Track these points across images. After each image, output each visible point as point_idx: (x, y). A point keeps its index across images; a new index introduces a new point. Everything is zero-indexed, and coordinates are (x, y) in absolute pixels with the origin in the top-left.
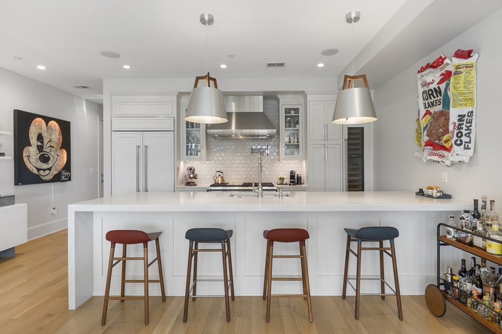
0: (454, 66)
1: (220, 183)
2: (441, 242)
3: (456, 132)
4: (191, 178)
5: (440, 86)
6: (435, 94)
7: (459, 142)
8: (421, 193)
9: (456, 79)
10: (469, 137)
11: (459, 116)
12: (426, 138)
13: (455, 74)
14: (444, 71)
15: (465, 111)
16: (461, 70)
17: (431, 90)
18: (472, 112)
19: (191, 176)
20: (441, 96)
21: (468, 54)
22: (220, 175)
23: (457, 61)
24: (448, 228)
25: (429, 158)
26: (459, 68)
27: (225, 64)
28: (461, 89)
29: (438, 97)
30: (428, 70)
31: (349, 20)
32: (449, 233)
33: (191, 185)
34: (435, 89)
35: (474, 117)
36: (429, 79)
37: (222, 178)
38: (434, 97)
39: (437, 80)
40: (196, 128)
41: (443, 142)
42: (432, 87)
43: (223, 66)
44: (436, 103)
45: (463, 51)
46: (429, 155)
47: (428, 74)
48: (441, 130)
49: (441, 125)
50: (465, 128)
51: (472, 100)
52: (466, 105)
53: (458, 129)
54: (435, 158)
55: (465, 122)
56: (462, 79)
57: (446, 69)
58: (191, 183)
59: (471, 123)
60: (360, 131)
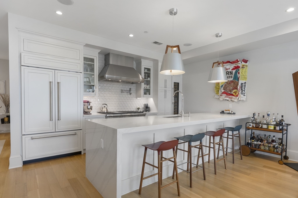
0: (242, 65)
1: (105, 112)
2: (247, 129)
3: (241, 89)
4: (88, 109)
5: (233, 71)
6: (229, 74)
7: (242, 93)
8: (223, 112)
9: (242, 70)
10: (245, 91)
11: (241, 83)
12: (223, 91)
13: (242, 68)
14: (236, 66)
15: (243, 82)
16: (245, 67)
17: (228, 72)
18: (246, 82)
19: (89, 107)
20: (232, 74)
21: (246, 61)
22: (105, 107)
23: (243, 63)
24: (249, 124)
25: (225, 98)
26: (244, 66)
27: (132, 34)
28: (244, 74)
29: (230, 75)
30: (228, 64)
31: (217, 36)
32: (250, 125)
33: (88, 114)
34: (230, 72)
35: (246, 84)
36: (228, 67)
37: (106, 108)
38: (229, 75)
39: (231, 69)
40: (90, 72)
41: (233, 92)
42: (229, 70)
43: (131, 36)
44: (229, 77)
45: (245, 60)
46: (225, 97)
47: (227, 65)
48: (231, 88)
49: (232, 86)
50: (243, 88)
51: (246, 78)
52: (244, 80)
53: (241, 88)
54: (227, 99)
55: (243, 86)
56: (244, 70)
57: (237, 65)
58: (88, 112)
59: (245, 86)
60: (177, 84)
